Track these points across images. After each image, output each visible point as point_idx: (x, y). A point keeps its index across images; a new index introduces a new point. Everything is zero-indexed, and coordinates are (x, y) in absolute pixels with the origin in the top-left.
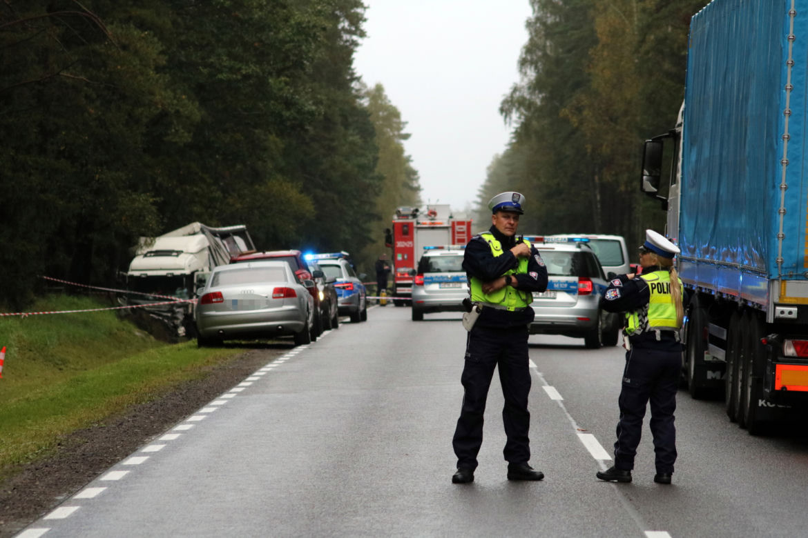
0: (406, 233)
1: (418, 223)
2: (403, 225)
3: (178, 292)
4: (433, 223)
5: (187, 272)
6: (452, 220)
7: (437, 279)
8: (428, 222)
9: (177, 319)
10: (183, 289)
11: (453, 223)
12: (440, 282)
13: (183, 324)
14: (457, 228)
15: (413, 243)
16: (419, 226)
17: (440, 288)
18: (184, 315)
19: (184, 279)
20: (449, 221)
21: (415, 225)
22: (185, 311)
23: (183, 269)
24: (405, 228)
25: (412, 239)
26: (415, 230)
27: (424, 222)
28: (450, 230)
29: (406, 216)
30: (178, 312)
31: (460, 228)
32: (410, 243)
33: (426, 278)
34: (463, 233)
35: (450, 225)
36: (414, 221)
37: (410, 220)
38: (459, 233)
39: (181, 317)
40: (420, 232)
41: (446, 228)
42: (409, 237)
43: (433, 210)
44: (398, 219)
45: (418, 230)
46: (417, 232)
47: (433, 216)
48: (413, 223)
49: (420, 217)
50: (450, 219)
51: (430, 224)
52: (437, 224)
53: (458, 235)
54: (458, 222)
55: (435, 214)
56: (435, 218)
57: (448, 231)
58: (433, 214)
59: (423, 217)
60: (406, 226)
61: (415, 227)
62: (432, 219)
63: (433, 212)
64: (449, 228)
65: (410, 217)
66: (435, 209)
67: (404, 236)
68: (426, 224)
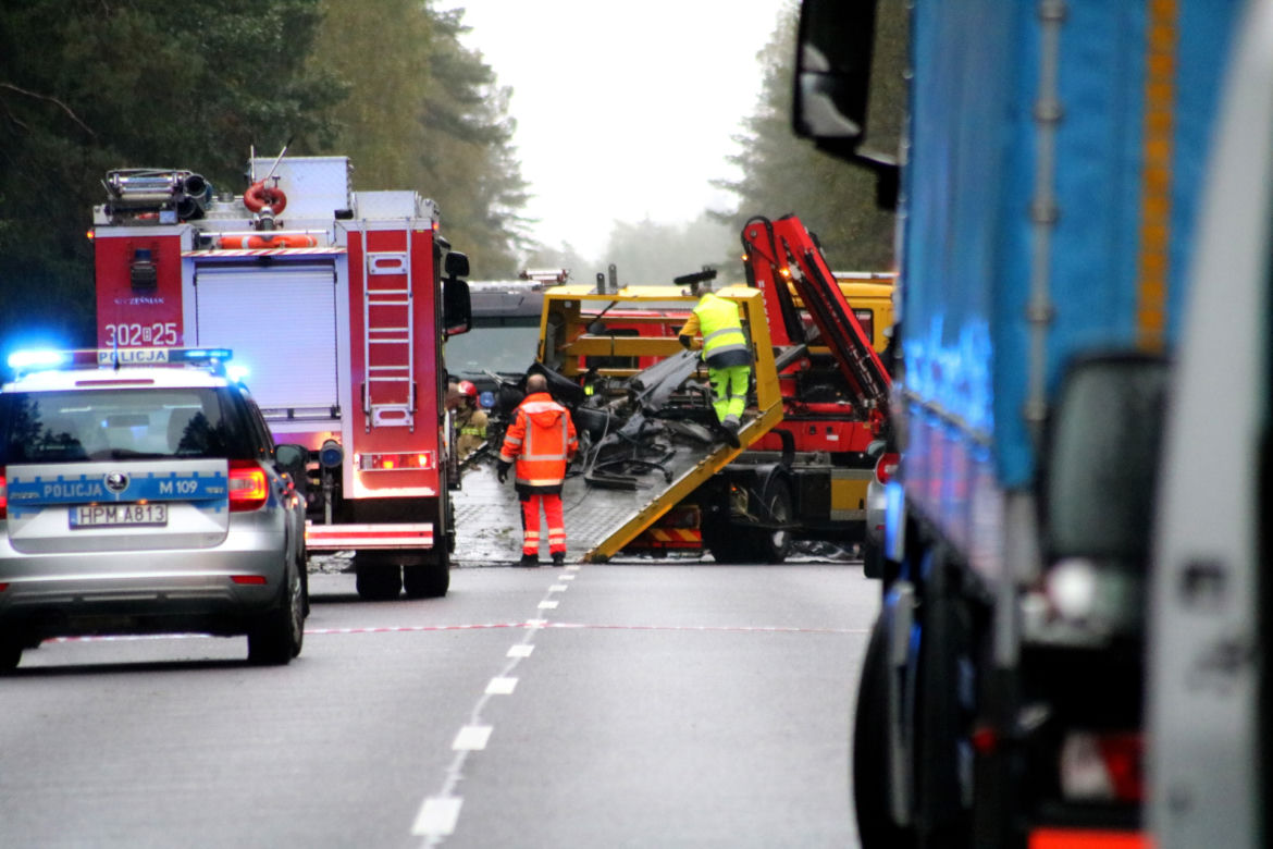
0: (144, 285)
1: (201, 242)
2: (135, 248)
4: (267, 242)
6: (350, 225)
7: (58, 492)
8: (247, 235)
11: (354, 237)
12: (71, 505)
14: (371, 258)
15: (179, 329)
16: (205, 253)
17: (73, 526)
20: (334, 230)
21: (186, 248)
24: (144, 264)
25: (173, 313)
26: (187, 273)
27: (228, 234)
28: (342, 269)
29: (147, 212)
31: (380, 263)
32: (168, 328)
33: (16, 486)
34: (399, 281)
35: (341, 246)
36: (185, 232)
37: (168, 227)
38: (376, 281)
40: (212, 281)
41: (326, 261)
42: (161, 300)
43: (269, 184)
44: (112, 225)
45: (199, 270)
46: (195, 281)
47: (266, 208)
48: (176, 239)
49: (213, 215)
50: (341, 221)
51: (251, 246)
52: (288, 246)
53: (372, 292)
54: (370, 234)
55: (277, 200)
56: (278, 218)
57: (332, 275)
58: (267, 202)
59: (228, 215)
60: (148, 255)
61: (186, 257)
62: (263, 221)
63: (268, 191)
64: (336, 262)
65: (166, 216)
66: (276, 179)
67: (139, 296)
68: (236, 245)
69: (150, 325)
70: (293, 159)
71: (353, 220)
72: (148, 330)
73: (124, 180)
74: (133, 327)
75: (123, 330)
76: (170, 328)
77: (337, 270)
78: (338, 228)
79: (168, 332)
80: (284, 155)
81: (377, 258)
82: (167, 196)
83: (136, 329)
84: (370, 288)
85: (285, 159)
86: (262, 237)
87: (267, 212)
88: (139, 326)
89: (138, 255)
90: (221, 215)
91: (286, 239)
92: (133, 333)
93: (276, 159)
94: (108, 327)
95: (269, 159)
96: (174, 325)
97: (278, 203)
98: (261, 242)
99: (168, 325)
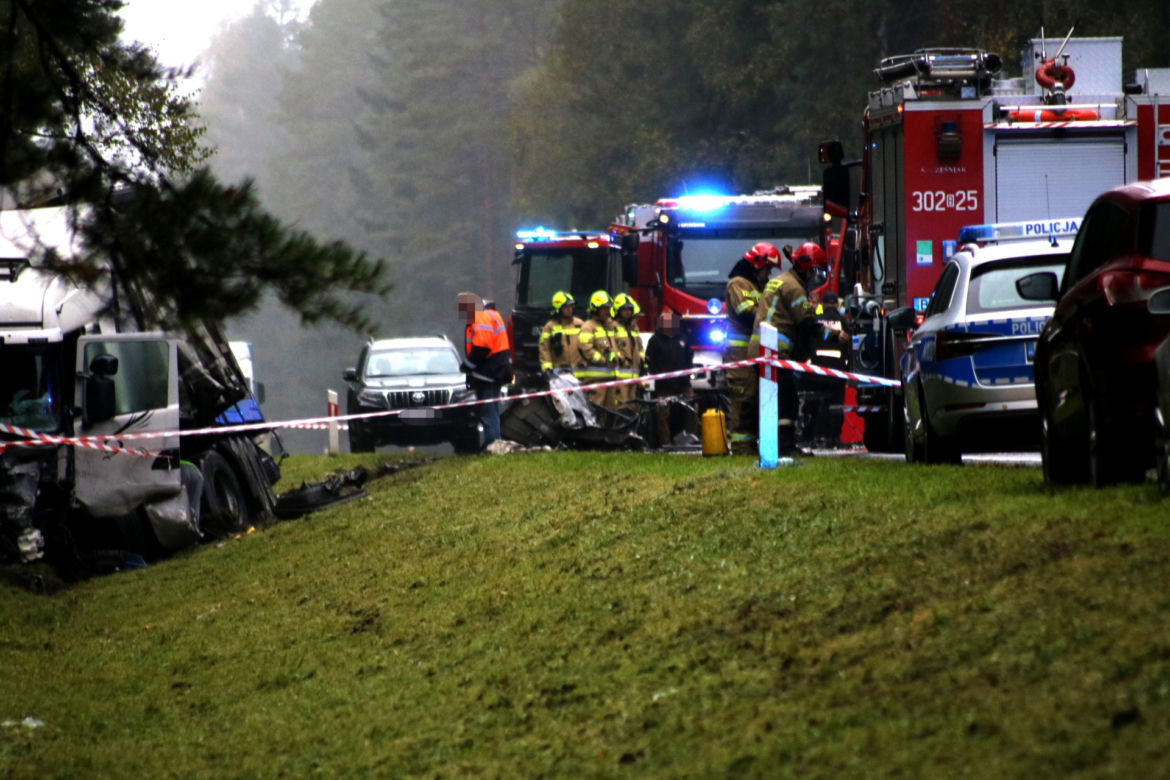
0: (949, 155)
1: (998, 114)
2: (940, 120)
3: (20, 405)
4: (1059, 116)
5: (53, 334)
6: (1140, 99)
8: (1038, 110)
9: (18, 501)
10: (34, 395)
11: (1145, 112)
13: (37, 519)
14: (1162, 130)
15: (980, 196)
16: (1003, 125)
18: (41, 485)
19: (38, 359)
20: (1123, 104)
21: (988, 121)
22: (42, 471)
23: (39, 325)
24: (950, 136)
25: (975, 181)
26: (988, 146)
27: (1025, 108)
28: (1133, 140)
29: (951, 89)
30: (20, 476)
32: (970, 195)
35: (1132, 120)
36: (984, 105)
37: (969, 102)
39: (28, 494)
40: (1009, 153)
42: (963, 170)
43: (1059, 61)
44: (920, 99)
45: (999, 141)
46: (995, 152)
47: (1058, 84)
48: (979, 113)
49: (999, 92)
50: (1132, 96)
51: (1043, 119)
52: (1078, 119)
53: (1162, 161)
54: (1162, 108)
55: (1067, 76)
56: (1068, 93)
57: (1122, 146)
58: (1057, 79)
59: (1012, 92)
60: (953, 127)
61: (988, 130)
62: (1055, 96)
63: (1059, 68)
64: (1127, 135)
65: (966, 92)
66: (1066, 57)
67: (943, 166)
68: (1029, 118)
69: (954, 192)
70: (1080, 39)
71: (1142, 95)
72: (951, 197)
73: (932, 58)
74: (937, 194)
75: (929, 197)
76: (972, 195)
77: (1128, 141)
78: (1129, 101)
79: (969, 198)
80: (1072, 36)
81: (1165, 130)
82: (971, 72)
83: (940, 197)
84: (1161, 157)
85: (1072, 39)
86: (1054, 112)
87: (1059, 88)
88: (943, 194)
89: (945, 127)
90: (1006, 92)
91: (1076, 113)
92: (937, 200)
93: (1065, 40)
94: (915, 194)
95: (1057, 40)
96: (975, 192)
97: (1068, 79)
98: (1053, 115)
99: (969, 192)
